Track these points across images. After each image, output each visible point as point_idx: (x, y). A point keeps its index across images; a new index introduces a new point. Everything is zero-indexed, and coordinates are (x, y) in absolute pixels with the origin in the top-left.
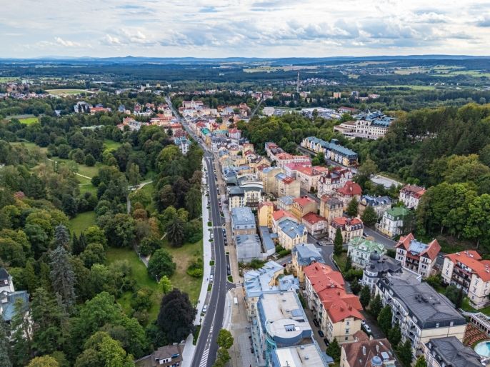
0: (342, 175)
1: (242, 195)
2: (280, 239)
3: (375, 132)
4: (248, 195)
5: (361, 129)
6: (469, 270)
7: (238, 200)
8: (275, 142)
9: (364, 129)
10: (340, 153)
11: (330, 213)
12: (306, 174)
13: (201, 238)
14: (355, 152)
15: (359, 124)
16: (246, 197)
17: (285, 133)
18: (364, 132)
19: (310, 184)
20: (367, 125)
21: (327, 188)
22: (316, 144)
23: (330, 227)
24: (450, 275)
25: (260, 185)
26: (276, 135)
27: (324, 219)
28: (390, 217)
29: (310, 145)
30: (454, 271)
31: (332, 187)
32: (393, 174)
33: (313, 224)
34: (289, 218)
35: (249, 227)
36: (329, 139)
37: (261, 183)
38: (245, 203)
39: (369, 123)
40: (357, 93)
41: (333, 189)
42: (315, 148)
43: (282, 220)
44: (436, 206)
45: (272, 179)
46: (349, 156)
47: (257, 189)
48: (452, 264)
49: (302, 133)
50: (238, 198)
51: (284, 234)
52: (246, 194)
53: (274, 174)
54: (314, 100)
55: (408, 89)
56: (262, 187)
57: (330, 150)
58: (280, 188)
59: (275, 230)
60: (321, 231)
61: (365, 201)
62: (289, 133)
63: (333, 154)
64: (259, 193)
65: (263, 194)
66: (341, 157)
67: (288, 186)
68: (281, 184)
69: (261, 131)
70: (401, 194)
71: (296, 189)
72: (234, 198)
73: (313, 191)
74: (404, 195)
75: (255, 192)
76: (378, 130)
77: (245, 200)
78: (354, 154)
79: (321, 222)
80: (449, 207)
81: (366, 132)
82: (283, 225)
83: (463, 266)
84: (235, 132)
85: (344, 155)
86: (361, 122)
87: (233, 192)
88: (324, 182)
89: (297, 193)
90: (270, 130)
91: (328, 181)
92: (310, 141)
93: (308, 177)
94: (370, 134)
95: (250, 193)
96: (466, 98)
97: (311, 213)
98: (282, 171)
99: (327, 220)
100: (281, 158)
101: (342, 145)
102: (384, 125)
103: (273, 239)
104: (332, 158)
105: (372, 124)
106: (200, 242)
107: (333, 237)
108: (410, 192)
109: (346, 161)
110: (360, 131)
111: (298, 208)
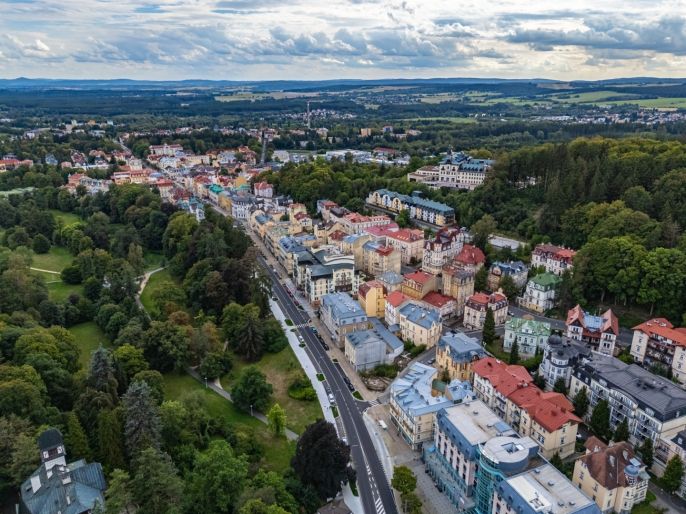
0: (454, 239)
1: (329, 276)
2: (403, 332)
3: (464, 180)
4: (337, 275)
5: (445, 176)
6: (669, 342)
7: (324, 284)
8: (331, 199)
9: (451, 176)
10: (430, 210)
11: (460, 289)
12: (402, 240)
13: (286, 343)
14: (450, 206)
15: (443, 169)
16: (334, 277)
17: (342, 187)
18: (450, 180)
19: (409, 253)
20: (454, 170)
21: (437, 257)
22: (392, 199)
23: (466, 308)
24: (643, 351)
25: (350, 260)
26: (331, 189)
27: (451, 298)
28: (539, 287)
29: (382, 202)
30: (648, 346)
31: (442, 255)
32: (509, 232)
33: (440, 306)
34: (412, 302)
35: (359, 319)
36: (408, 191)
37: (352, 257)
38: (333, 288)
39: (457, 168)
40: (391, 129)
41: (444, 257)
42: (392, 205)
43: (403, 305)
44: (599, 268)
45: (359, 250)
46: (445, 213)
47: (349, 266)
48: (645, 338)
49: (366, 185)
50: (324, 280)
51: (412, 325)
52: (335, 274)
53: (361, 244)
54: (338, 139)
55: (448, 122)
56: (353, 262)
57: (415, 206)
58: (371, 262)
59: (391, 320)
60: (449, 314)
61: (499, 270)
62: (348, 186)
63: (419, 211)
64: (352, 271)
65: (357, 272)
66: (432, 215)
67: (385, 258)
68: (373, 257)
69: (309, 184)
70: (534, 257)
71: (395, 262)
72: (319, 281)
73: (415, 262)
74: (539, 257)
75: (347, 271)
76: (468, 176)
77: (334, 283)
78: (451, 209)
79: (449, 303)
80: (616, 267)
81: (453, 179)
82: (408, 313)
83: (659, 338)
84: (264, 188)
85: (437, 212)
86: (446, 167)
87: (316, 273)
88: (432, 248)
89: (398, 266)
90: (322, 183)
91: (438, 247)
92: (382, 196)
93: (405, 244)
94: (458, 181)
95: (340, 272)
96: (522, 132)
97: (431, 293)
98: (371, 239)
99: (455, 300)
100: (354, 221)
101: (430, 199)
102: (476, 170)
103: (394, 333)
104: (419, 216)
105: (460, 169)
106: (287, 349)
107: (471, 321)
108: (547, 253)
109: (440, 220)
110: (445, 179)
111: (414, 287)
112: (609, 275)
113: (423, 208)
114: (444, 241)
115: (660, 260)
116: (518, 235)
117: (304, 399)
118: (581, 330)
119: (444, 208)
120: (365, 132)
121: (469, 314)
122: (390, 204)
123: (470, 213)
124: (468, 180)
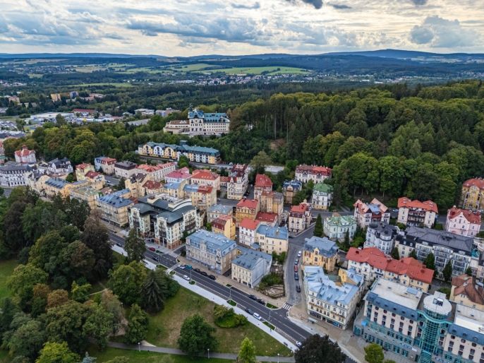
1: (181, 220)
3: (209, 129)
4: (186, 217)
5: (195, 127)
6: (420, 210)
7: (178, 227)
8: (107, 156)
9: (198, 127)
13: (179, 287)
14: (216, 149)
15: (192, 122)
16: (184, 219)
18: (198, 130)
20: (200, 122)
22: (164, 149)
23: (290, 218)
24: (406, 219)
25: (190, 202)
28: (324, 194)
29: (154, 152)
30: (409, 215)
35: (232, 247)
36: (175, 141)
37: (190, 200)
38: (184, 228)
39: (202, 121)
42: (164, 153)
43: (258, 227)
44: (356, 174)
46: (215, 154)
47: (191, 208)
48: (407, 210)
50: (177, 224)
51: (270, 240)
52: (184, 216)
57: (187, 152)
61: (292, 188)
63: (191, 155)
64: (195, 211)
65: (198, 211)
66: (203, 157)
67: (208, 195)
68: (196, 196)
70: (297, 175)
72: (173, 226)
74: (302, 174)
75: (191, 212)
76: (211, 126)
77: (184, 224)
78: (217, 151)
81: (200, 129)
82: (263, 232)
83: (414, 209)
85: (208, 154)
86: (194, 120)
88: (235, 181)
92: (152, 148)
94: (205, 130)
95: (188, 214)
100: (150, 170)
102: (216, 121)
104: (192, 159)
105: (205, 121)
106: (181, 290)
107: (295, 226)
108: (307, 171)
109: (212, 160)
110: (195, 130)
111: (247, 212)
112: (363, 178)
113: (195, 153)
115: (389, 164)
117: (236, 326)
118: (371, 215)
119: (212, 150)
120: (55, 97)
122: (162, 153)
123: (233, 152)
124: (212, 129)
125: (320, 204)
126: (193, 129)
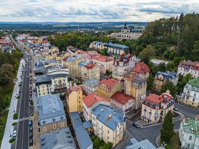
0: (130, 59)
1: (49, 83)
2: (95, 128)
3: (133, 36)
4: (55, 82)
5: (124, 35)
7: (46, 88)
8: (72, 46)
9: (126, 35)
10: (117, 48)
11: (137, 91)
12: (101, 61)
14: (127, 46)
15: (123, 32)
16: (53, 84)
17: (78, 41)
18: (126, 36)
19: (105, 68)
20: (128, 32)
21: (121, 70)
22: (100, 45)
23: (143, 106)
25: (66, 71)
26: (73, 42)
27: (131, 97)
29: (96, 46)
31: (124, 69)
33: (124, 104)
34: (102, 103)
35: (58, 119)
36: (107, 41)
37: (67, 70)
38: (53, 90)
39: (129, 31)
40: (105, 31)
41: (125, 70)
42: (100, 47)
43: (95, 106)
45: (76, 66)
46: (125, 49)
47: (64, 76)
49: (89, 40)
50: (45, 86)
51: (101, 124)
52: (53, 81)
53: (77, 63)
54: (87, 34)
56: (68, 73)
57: (110, 47)
58: (83, 73)
59: (87, 118)
60: (130, 109)
61: (162, 77)
62: (81, 40)
63: (112, 49)
64: (66, 79)
65: (70, 79)
66: (118, 50)
67: (90, 71)
68: (84, 70)
69: (63, 40)
70: (179, 69)
71: (96, 73)
72: (41, 86)
73: (108, 73)
74: (183, 69)
75: (62, 79)
76: (134, 34)
77: (53, 87)
78: (127, 47)
79: (130, 101)
81: (128, 36)
82: (98, 113)
84: (46, 43)
85: (120, 49)
86: (124, 30)
87: (39, 81)
88: (118, 65)
89: (98, 75)
90: (69, 39)
91: (121, 64)
92: (95, 44)
93: (103, 63)
94: (130, 37)
95: (57, 79)
97: (117, 93)
98: (83, 60)
99: (134, 98)
100: (79, 53)
101: (117, 43)
102: (138, 31)
103: (87, 129)
104: (112, 52)
105: (131, 31)
107: (147, 115)
108: (189, 66)
109: (122, 52)
110: (124, 36)
111: (105, 89)
113: (114, 47)
114: (125, 60)
116: (164, 58)
119: (124, 47)
120: (96, 32)
121: (145, 110)
123: (137, 48)
124: (134, 36)
125: (191, 99)
126: (123, 36)
